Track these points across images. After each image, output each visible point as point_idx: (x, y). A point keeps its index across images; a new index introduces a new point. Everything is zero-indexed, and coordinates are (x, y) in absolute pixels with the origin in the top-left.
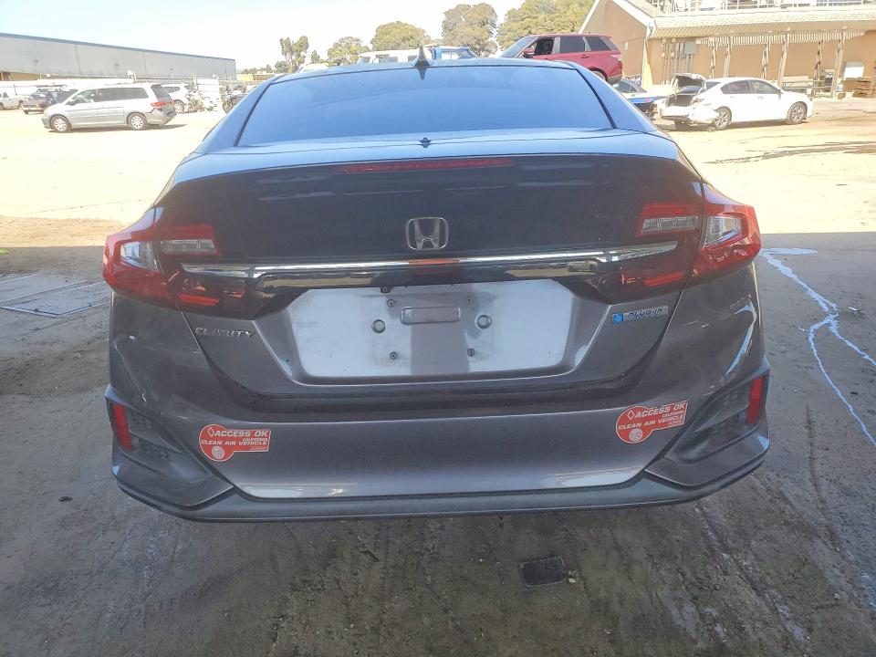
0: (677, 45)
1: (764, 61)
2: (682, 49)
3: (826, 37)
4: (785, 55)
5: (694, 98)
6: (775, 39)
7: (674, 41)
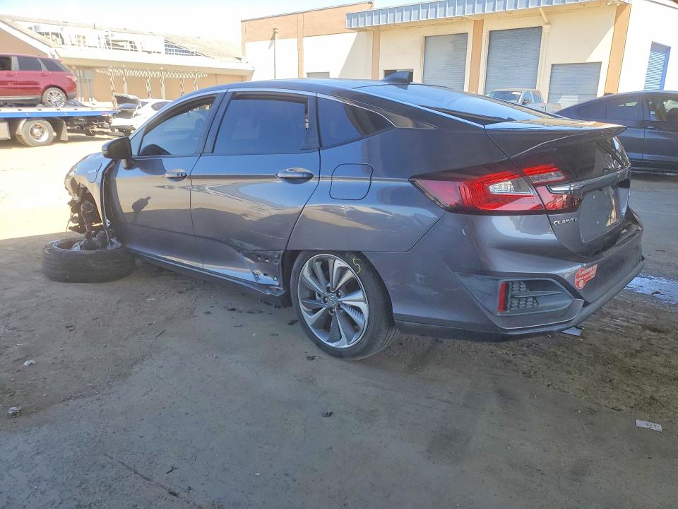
0: (77, 71)
1: (148, 89)
2: (82, 75)
3: (185, 76)
4: (163, 86)
5: (135, 113)
6: (153, 74)
7: (74, 68)
